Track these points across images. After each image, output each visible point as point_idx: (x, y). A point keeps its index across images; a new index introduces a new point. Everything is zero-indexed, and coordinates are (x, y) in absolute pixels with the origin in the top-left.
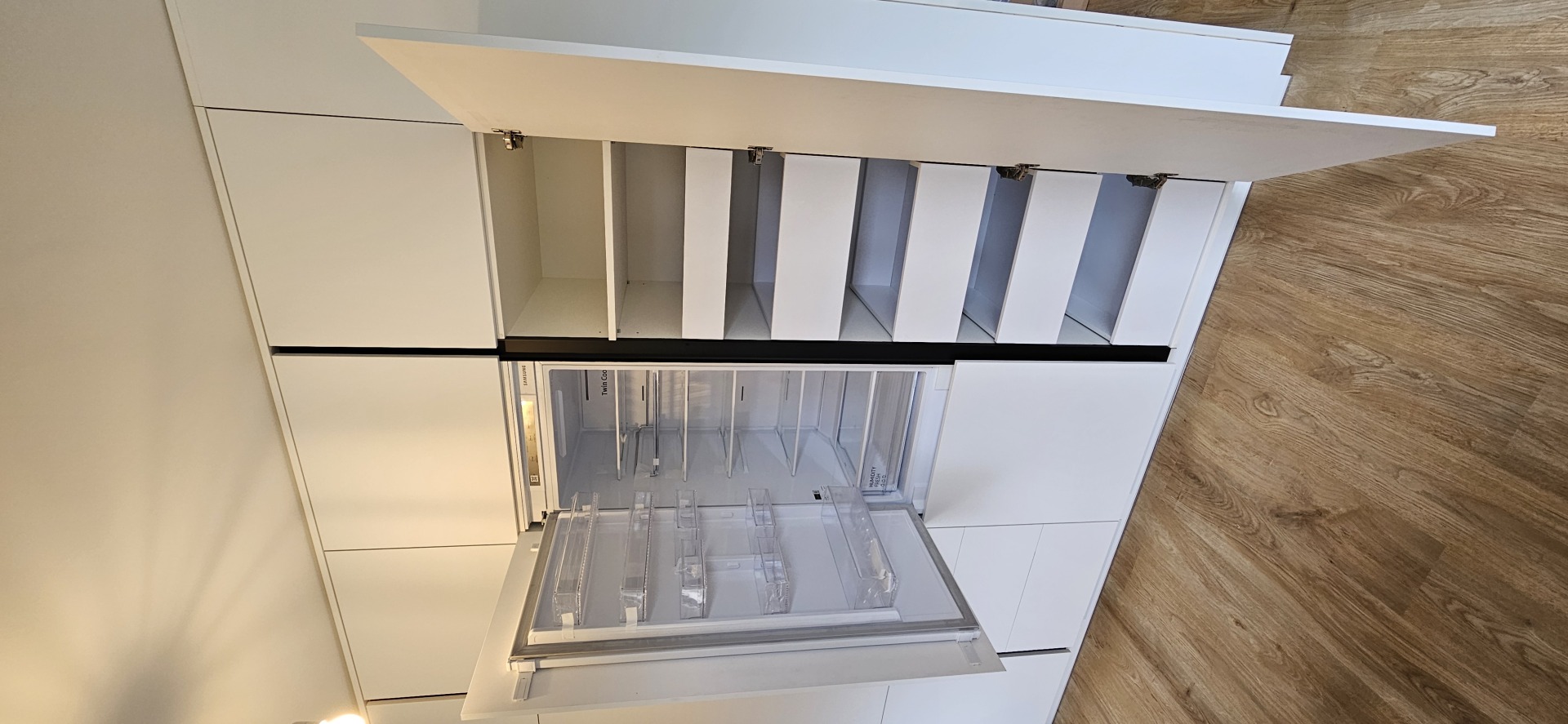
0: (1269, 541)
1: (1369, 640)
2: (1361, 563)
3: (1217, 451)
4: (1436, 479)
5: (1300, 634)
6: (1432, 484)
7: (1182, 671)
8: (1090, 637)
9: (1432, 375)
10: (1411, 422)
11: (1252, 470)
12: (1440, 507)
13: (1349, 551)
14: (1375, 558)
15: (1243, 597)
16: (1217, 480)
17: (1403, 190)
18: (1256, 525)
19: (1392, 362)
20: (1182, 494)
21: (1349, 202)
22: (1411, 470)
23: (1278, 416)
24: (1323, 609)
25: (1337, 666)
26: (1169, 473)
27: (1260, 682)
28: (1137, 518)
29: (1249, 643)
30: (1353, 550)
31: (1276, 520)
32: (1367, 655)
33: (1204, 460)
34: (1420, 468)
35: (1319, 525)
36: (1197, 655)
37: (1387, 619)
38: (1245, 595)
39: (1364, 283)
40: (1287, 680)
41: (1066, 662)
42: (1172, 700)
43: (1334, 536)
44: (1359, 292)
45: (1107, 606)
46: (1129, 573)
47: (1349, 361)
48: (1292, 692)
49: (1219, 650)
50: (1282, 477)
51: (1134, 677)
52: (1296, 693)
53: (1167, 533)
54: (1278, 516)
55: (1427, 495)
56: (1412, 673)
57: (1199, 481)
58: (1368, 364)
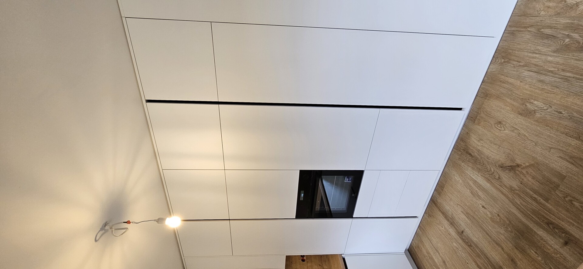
0: (497, 176)
1: (534, 212)
2: (533, 183)
3: (479, 144)
4: (566, 152)
5: (507, 210)
6: (563, 153)
7: (460, 225)
8: (426, 213)
9: (567, 112)
10: (557, 130)
11: (492, 150)
12: (565, 162)
13: (528, 180)
14: (538, 182)
15: (486, 197)
16: (478, 154)
17: (561, 41)
18: (493, 170)
19: (551, 108)
20: (464, 160)
21: (539, 46)
22: (555, 148)
23: (504, 130)
24: (516, 201)
25: (521, 222)
26: (460, 153)
27: (490, 228)
28: (446, 169)
29: (487, 214)
30: (530, 179)
31: (501, 169)
32: (533, 217)
33: (474, 147)
34: (559, 147)
35: (518, 170)
36: (466, 219)
37: (542, 204)
38: (487, 196)
39: (542, 78)
40: (501, 227)
41: (417, 222)
42: (456, 235)
43: (523, 174)
44: (542, 81)
45: (433, 202)
46: (442, 190)
47: (534, 108)
48: (502, 231)
49: (475, 217)
50: (504, 153)
51: (442, 227)
52: (504, 231)
53: (458, 175)
54: (501, 167)
55: (561, 158)
56: (549, 223)
57: (472, 155)
58: (542, 109)
